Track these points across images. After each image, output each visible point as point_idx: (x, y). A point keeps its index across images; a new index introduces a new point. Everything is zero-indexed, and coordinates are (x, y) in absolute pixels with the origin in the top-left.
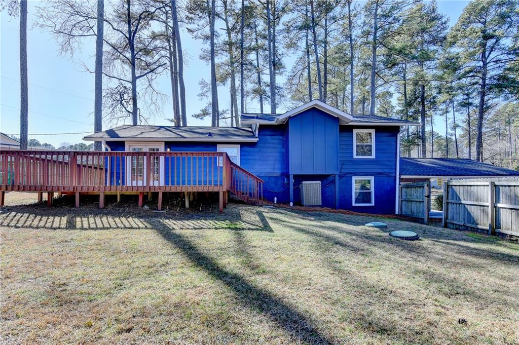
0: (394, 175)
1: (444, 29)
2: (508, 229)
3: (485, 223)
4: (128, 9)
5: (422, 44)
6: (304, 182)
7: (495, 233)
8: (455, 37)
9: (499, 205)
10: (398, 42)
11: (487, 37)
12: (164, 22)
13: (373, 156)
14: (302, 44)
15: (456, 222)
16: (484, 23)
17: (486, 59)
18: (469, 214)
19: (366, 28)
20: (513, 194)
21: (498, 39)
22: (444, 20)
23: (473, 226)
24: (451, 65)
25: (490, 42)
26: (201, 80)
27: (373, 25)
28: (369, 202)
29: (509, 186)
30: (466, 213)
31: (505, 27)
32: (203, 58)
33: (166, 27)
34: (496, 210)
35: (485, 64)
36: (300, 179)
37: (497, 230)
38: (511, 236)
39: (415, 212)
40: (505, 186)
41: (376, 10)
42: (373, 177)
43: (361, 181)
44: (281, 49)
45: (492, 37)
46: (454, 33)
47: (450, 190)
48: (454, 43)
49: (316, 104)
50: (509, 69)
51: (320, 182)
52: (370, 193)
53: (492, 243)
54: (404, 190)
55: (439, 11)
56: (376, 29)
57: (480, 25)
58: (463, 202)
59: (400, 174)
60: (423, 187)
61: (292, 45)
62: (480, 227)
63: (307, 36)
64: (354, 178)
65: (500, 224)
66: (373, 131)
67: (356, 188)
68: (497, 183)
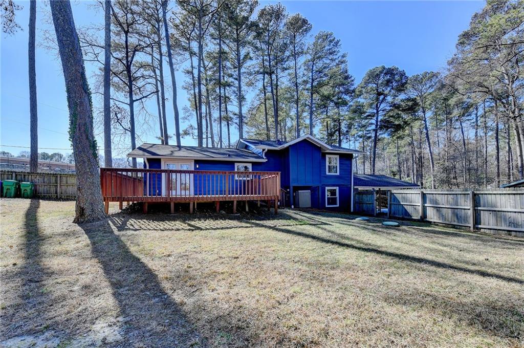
0: (350, 186)
1: (352, 85)
2: (432, 219)
3: (417, 216)
4: (126, 42)
5: (339, 93)
6: (299, 191)
7: (423, 221)
8: (361, 91)
9: (426, 205)
10: (326, 91)
11: (379, 94)
12: (150, 54)
13: (338, 174)
14: (260, 85)
15: (397, 216)
16: (377, 84)
17: (378, 108)
18: (406, 210)
19: (305, 78)
20: (435, 199)
21: (386, 96)
22: (352, 79)
23: (409, 217)
24: (358, 111)
25: (381, 97)
26: (184, 106)
27: (311, 77)
28: (336, 204)
29: (432, 194)
30: (404, 210)
31: (389, 89)
32: (185, 88)
33: (152, 58)
34: (424, 209)
35: (378, 112)
36: (296, 189)
37: (425, 220)
38: (434, 222)
39: (366, 210)
40: (430, 194)
41: (313, 66)
42: (338, 188)
43: (331, 190)
44: (244, 88)
45: (382, 94)
46: (360, 89)
47: (392, 196)
48: (360, 95)
49: (308, 138)
50: (392, 116)
51: (309, 191)
52: (336, 198)
53: (426, 226)
54: (357, 196)
55: (350, 73)
56: (313, 80)
57: (375, 85)
58: (402, 203)
59: (354, 185)
60: (373, 194)
61: (250, 84)
62: (413, 218)
63: (264, 79)
64: (327, 188)
65: (426, 216)
66: (338, 157)
67: (328, 194)
68: (424, 192)
